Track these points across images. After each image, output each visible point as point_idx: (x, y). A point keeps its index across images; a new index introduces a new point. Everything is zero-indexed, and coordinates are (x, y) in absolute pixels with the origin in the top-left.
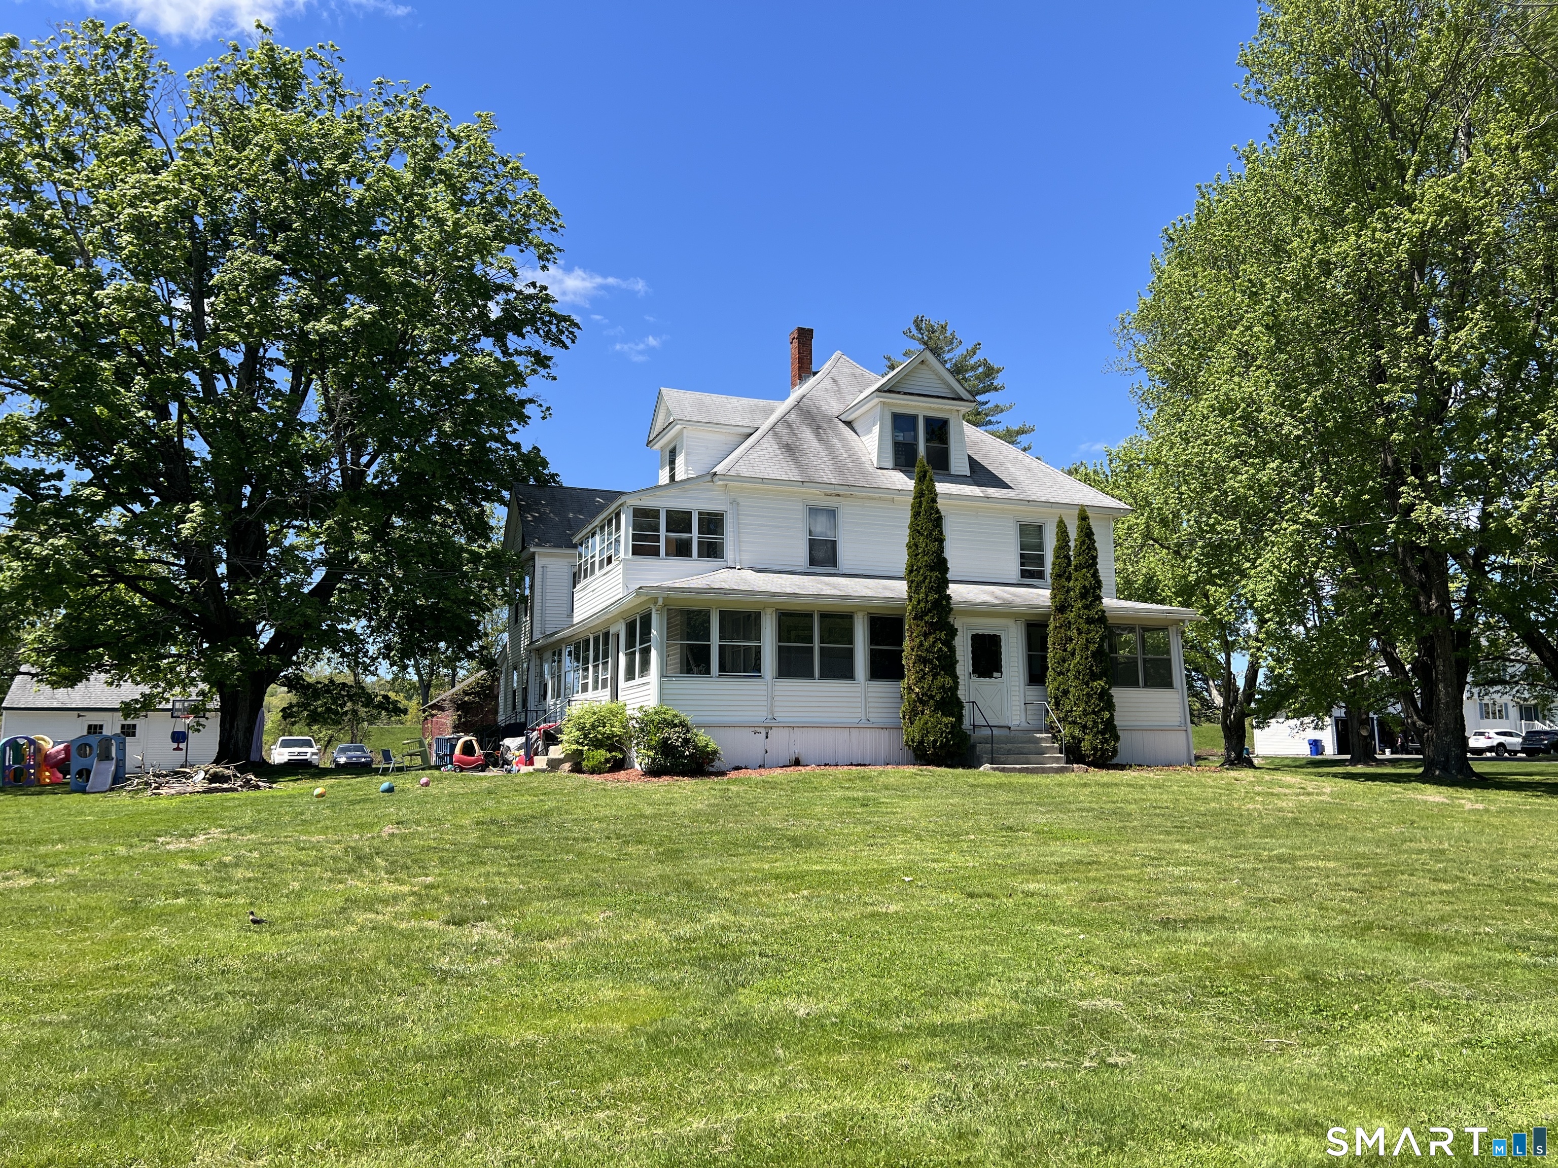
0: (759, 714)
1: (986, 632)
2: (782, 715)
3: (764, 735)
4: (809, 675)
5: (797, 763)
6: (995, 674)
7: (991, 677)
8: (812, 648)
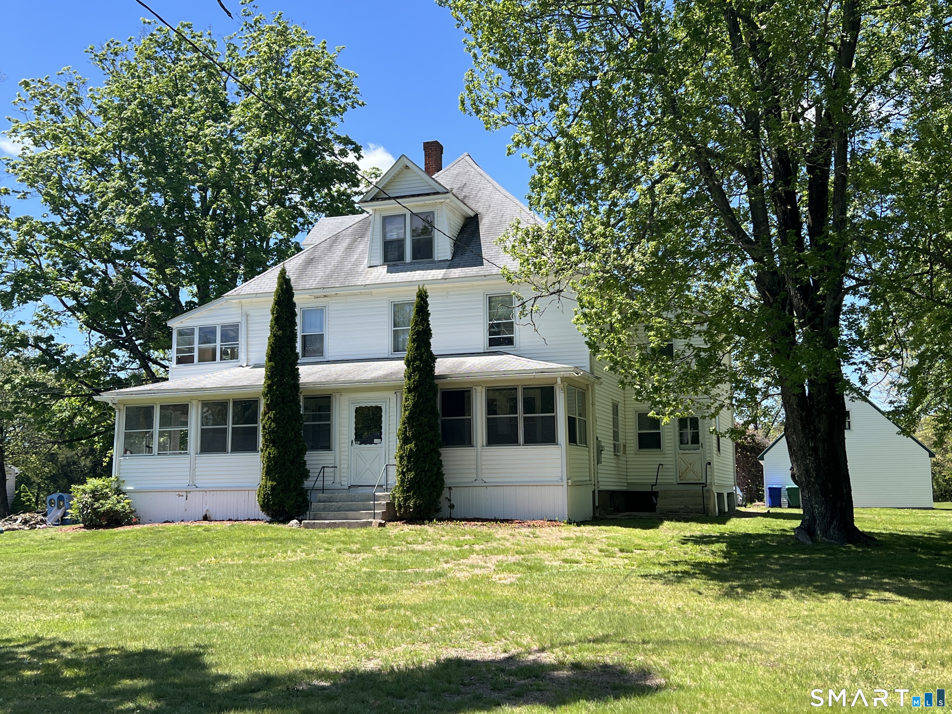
0: (183, 482)
1: (368, 405)
2: (200, 481)
3: (185, 497)
4: (223, 450)
5: (205, 518)
6: (376, 441)
7: (372, 442)
8: (225, 430)
